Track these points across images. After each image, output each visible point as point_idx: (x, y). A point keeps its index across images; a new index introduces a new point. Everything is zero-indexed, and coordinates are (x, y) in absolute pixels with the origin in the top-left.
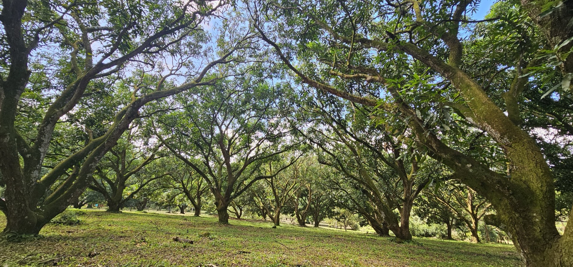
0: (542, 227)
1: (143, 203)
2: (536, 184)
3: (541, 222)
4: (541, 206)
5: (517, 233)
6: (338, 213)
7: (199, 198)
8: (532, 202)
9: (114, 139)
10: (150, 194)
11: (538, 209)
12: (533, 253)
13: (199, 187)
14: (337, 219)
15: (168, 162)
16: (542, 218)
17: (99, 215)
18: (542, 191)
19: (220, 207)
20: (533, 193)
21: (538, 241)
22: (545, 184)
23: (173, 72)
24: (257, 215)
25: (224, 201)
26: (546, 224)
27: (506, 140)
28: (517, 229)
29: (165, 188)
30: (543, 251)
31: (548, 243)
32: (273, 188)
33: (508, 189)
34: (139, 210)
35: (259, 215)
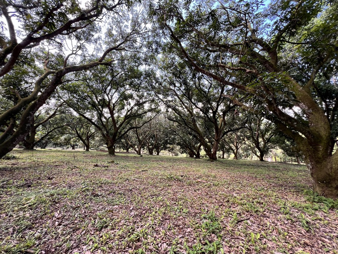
0: (322, 152)
1: (44, 144)
2: (323, 133)
3: (323, 150)
4: (324, 143)
5: (310, 155)
6: (169, 147)
7: (88, 140)
8: (320, 141)
9: (44, 99)
10: (52, 138)
11: (322, 144)
12: (316, 164)
13: (88, 133)
14: (168, 150)
15: (65, 117)
16: (324, 148)
17: (21, 152)
18: (326, 136)
19: (109, 145)
20: (321, 137)
21: (320, 158)
22: (328, 133)
23: (74, 52)
24: (122, 150)
25: (112, 142)
26: (325, 151)
27: (311, 111)
28: (310, 154)
29: (63, 134)
30: (321, 163)
31: (324, 159)
32: (137, 134)
33: (312, 135)
34: (42, 148)
35: (124, 150)
